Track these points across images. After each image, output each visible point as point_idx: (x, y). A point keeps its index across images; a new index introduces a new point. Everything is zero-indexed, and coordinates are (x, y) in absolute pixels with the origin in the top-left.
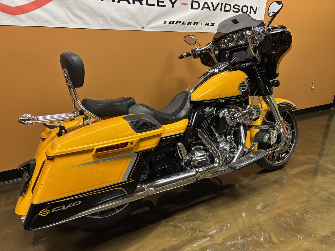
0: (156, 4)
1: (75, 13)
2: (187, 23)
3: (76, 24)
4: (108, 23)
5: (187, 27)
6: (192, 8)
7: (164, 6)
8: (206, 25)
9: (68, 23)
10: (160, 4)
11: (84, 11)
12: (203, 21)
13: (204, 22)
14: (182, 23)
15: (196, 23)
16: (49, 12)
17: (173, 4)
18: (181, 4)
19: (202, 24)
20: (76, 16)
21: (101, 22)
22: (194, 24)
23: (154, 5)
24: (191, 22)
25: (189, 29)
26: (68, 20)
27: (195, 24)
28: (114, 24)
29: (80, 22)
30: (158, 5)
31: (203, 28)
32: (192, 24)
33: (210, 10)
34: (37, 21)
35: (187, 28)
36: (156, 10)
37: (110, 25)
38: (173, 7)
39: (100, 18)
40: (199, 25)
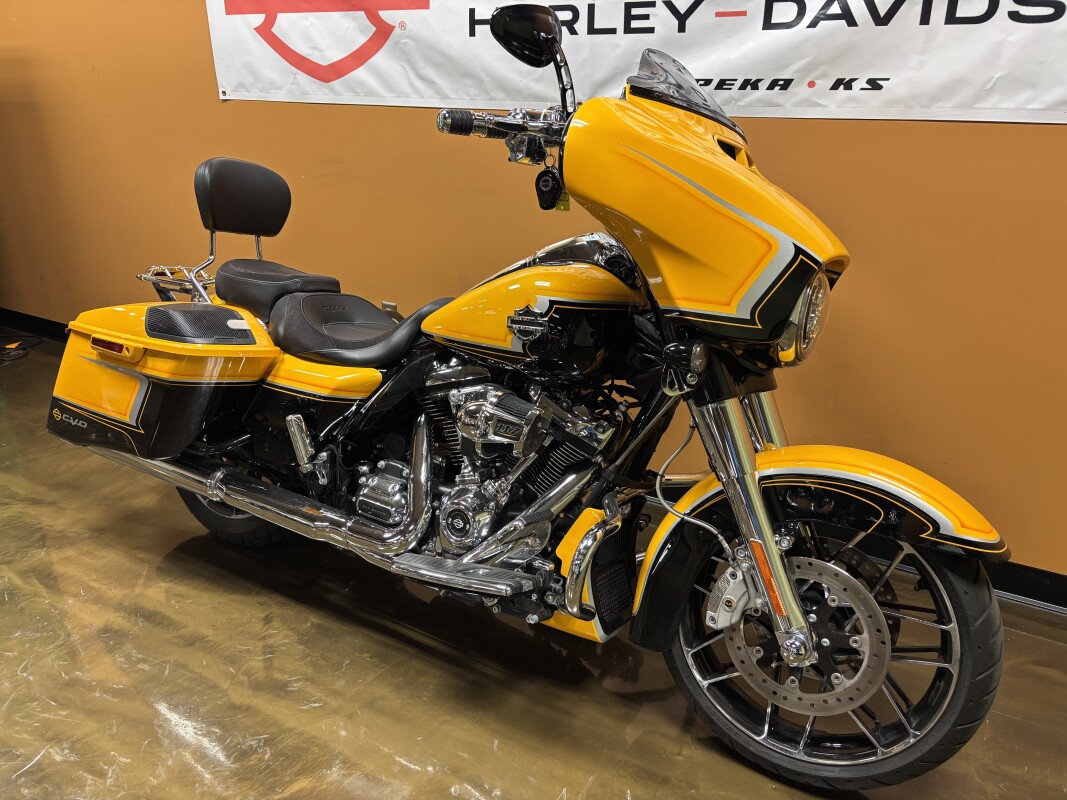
0: (620, 28)
1: (421, 72)
2: (738, 84)
3: (422, 97)
4: (487, 93)
5: (739, 100)
6: (768, 24)
7: (651, 30)
8: (835, 87)
9: (407, 96)
10: (635, 24)
11: (437, 66)
12: (817, 73)
13: (823, 76)
14: (714, 84)
15: (781, 83)
16: (378, 74)
17: (682, 19)
18: (719, 15)
19: (812, 84)
20: (423, 78)
21: (473, 91)
22: (771, 87)
23: (613, 31)
24: (759, 81)
25: (750, 105)
26: (407, 89)
27: (777, 88)
28: (500, 95)
29: (430, 92)
30: (628, 30)
31: (821, 102)
32: (763, 86)
33: (852, 22)
34: (357, 94)
35: (741, 103)
36: (619, 46)
37: (491, 99)
38: (682, 28)
39: (468, 81)
40: (798, 90)
